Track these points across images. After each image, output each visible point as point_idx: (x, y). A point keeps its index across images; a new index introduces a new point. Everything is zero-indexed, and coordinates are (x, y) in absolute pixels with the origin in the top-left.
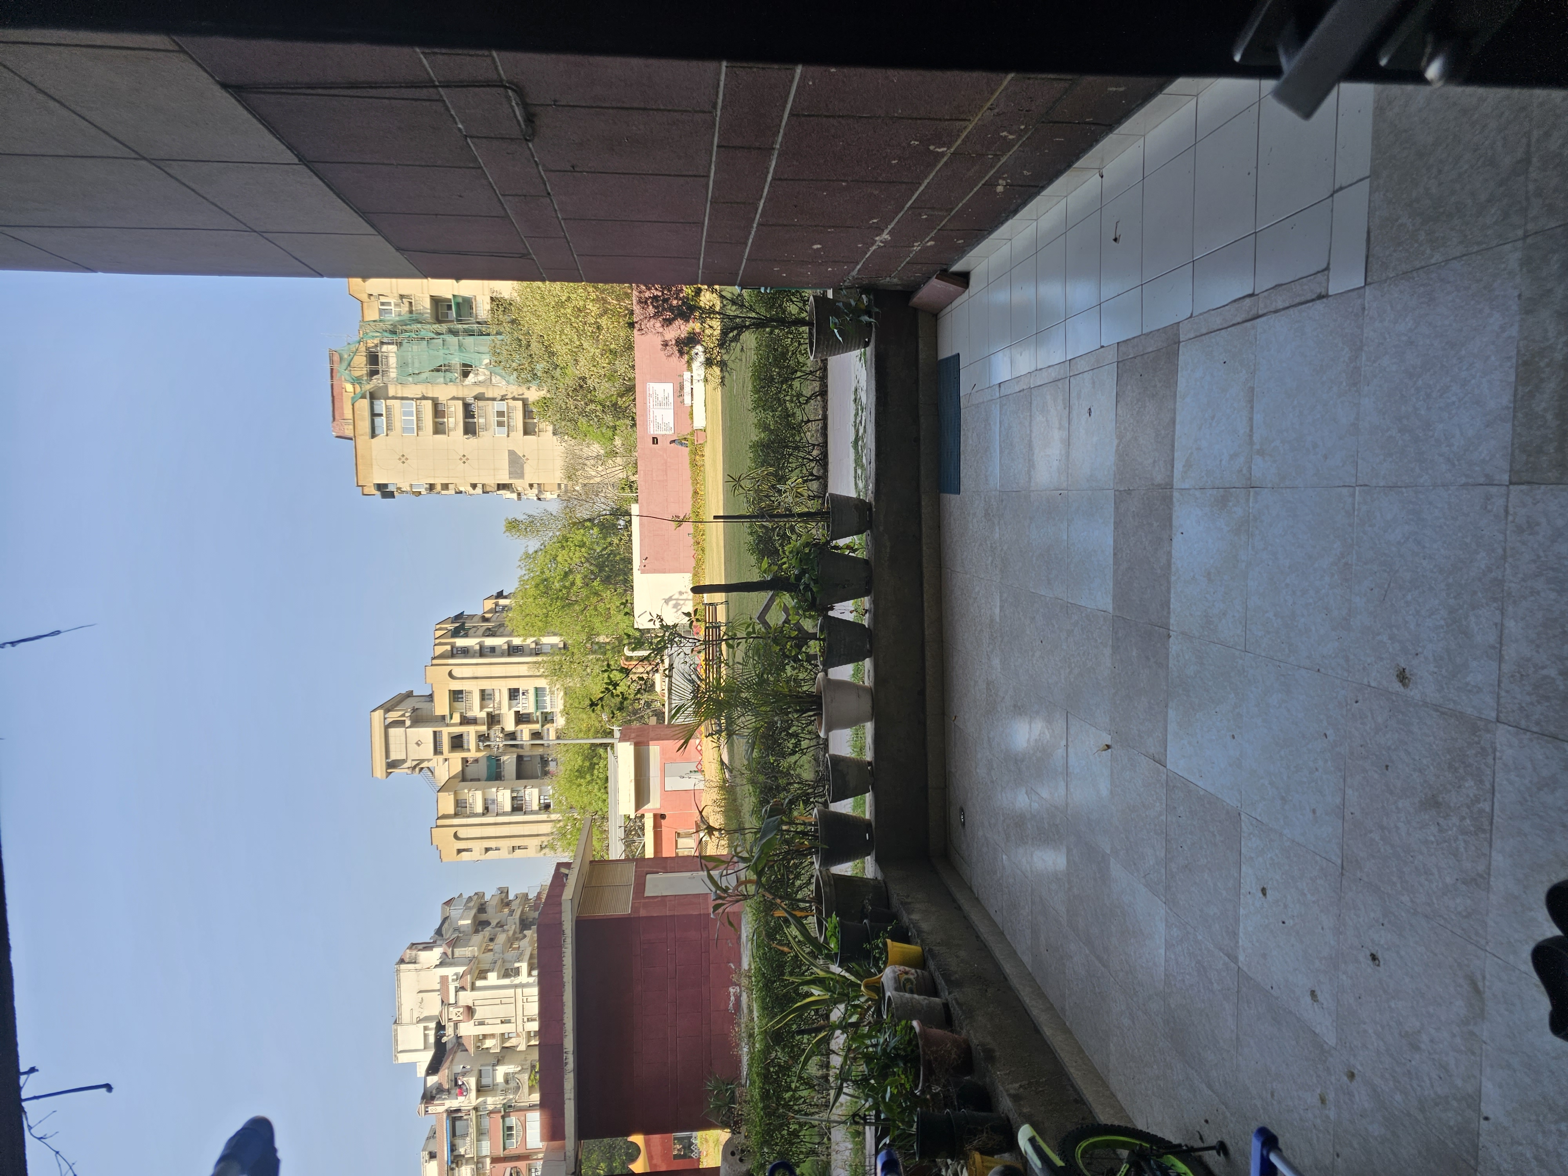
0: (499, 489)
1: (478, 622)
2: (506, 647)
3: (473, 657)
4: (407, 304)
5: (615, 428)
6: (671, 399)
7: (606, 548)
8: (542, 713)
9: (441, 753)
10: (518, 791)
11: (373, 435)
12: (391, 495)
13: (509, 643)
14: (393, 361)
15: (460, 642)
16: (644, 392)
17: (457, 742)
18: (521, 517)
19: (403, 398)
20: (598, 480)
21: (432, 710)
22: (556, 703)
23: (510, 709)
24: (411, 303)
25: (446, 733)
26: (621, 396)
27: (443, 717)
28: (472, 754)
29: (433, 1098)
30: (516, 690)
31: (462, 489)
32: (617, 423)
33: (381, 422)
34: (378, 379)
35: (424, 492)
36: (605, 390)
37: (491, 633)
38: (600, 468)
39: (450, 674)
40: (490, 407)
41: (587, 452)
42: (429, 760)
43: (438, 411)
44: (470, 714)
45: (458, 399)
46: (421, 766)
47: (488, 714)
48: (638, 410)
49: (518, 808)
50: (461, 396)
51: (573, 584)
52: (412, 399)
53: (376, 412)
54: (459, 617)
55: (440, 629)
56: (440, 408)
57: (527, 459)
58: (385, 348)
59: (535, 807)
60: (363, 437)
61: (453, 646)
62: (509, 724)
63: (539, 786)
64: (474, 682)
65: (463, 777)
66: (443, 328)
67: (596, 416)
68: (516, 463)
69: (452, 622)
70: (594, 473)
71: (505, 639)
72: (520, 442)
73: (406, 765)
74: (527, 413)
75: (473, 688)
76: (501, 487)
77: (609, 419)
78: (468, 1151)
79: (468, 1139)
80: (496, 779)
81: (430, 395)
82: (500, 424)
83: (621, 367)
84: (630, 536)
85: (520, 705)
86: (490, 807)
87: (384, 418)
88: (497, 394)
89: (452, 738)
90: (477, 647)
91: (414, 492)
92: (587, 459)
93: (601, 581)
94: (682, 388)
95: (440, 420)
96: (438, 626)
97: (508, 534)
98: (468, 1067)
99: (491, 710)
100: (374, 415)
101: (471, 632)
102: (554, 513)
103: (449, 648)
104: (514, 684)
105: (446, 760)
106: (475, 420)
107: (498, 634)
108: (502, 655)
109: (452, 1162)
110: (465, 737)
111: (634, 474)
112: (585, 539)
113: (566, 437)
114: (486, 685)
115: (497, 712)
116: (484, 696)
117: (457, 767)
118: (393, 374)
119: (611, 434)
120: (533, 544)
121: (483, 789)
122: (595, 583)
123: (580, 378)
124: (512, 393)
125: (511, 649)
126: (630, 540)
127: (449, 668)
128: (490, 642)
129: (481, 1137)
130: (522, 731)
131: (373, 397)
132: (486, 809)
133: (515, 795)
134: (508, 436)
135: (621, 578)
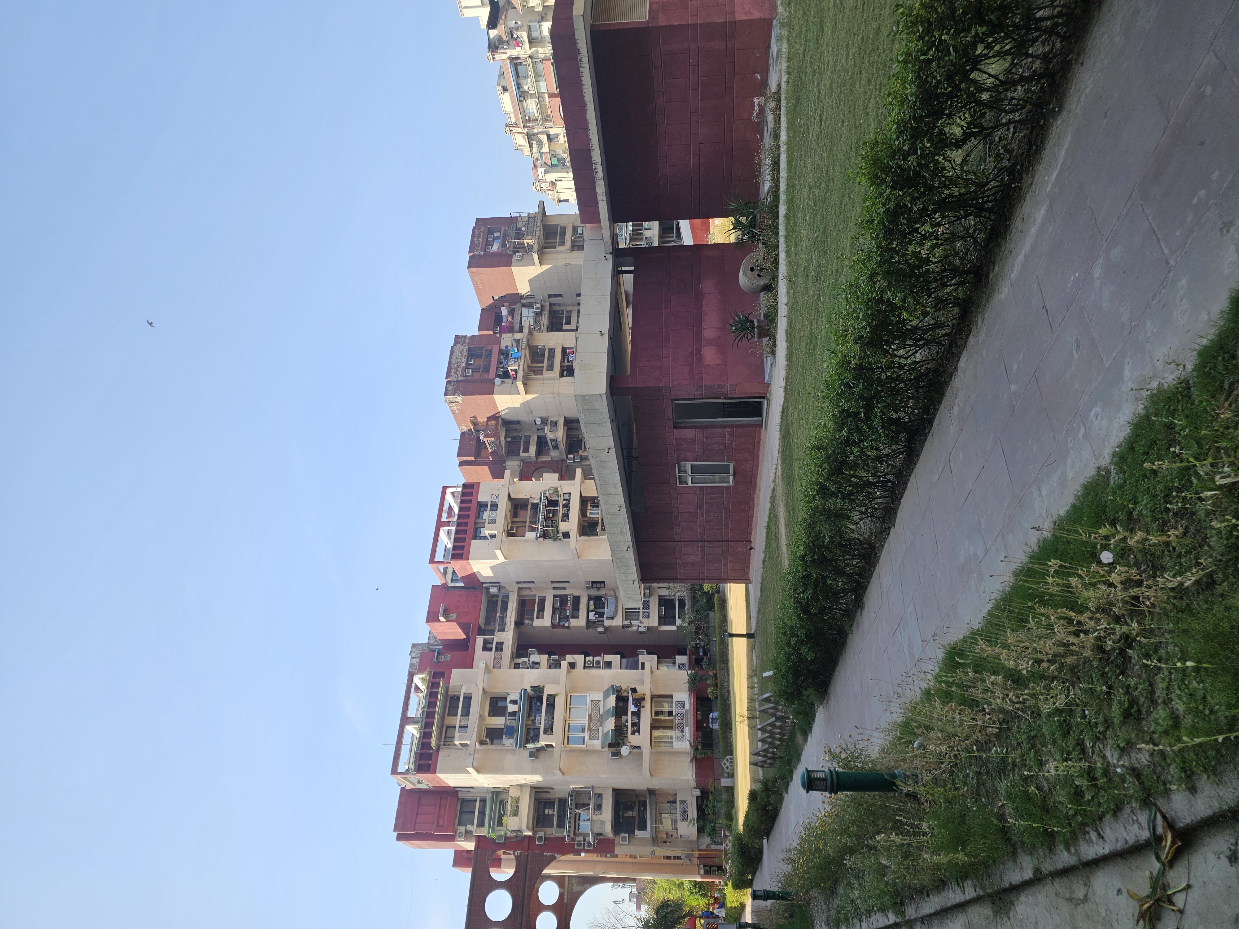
29: (497, 48)
78: (531, 88)
79: (529, 79)
98: (519, 23)
109: (520, 96)
129: (538, 79)
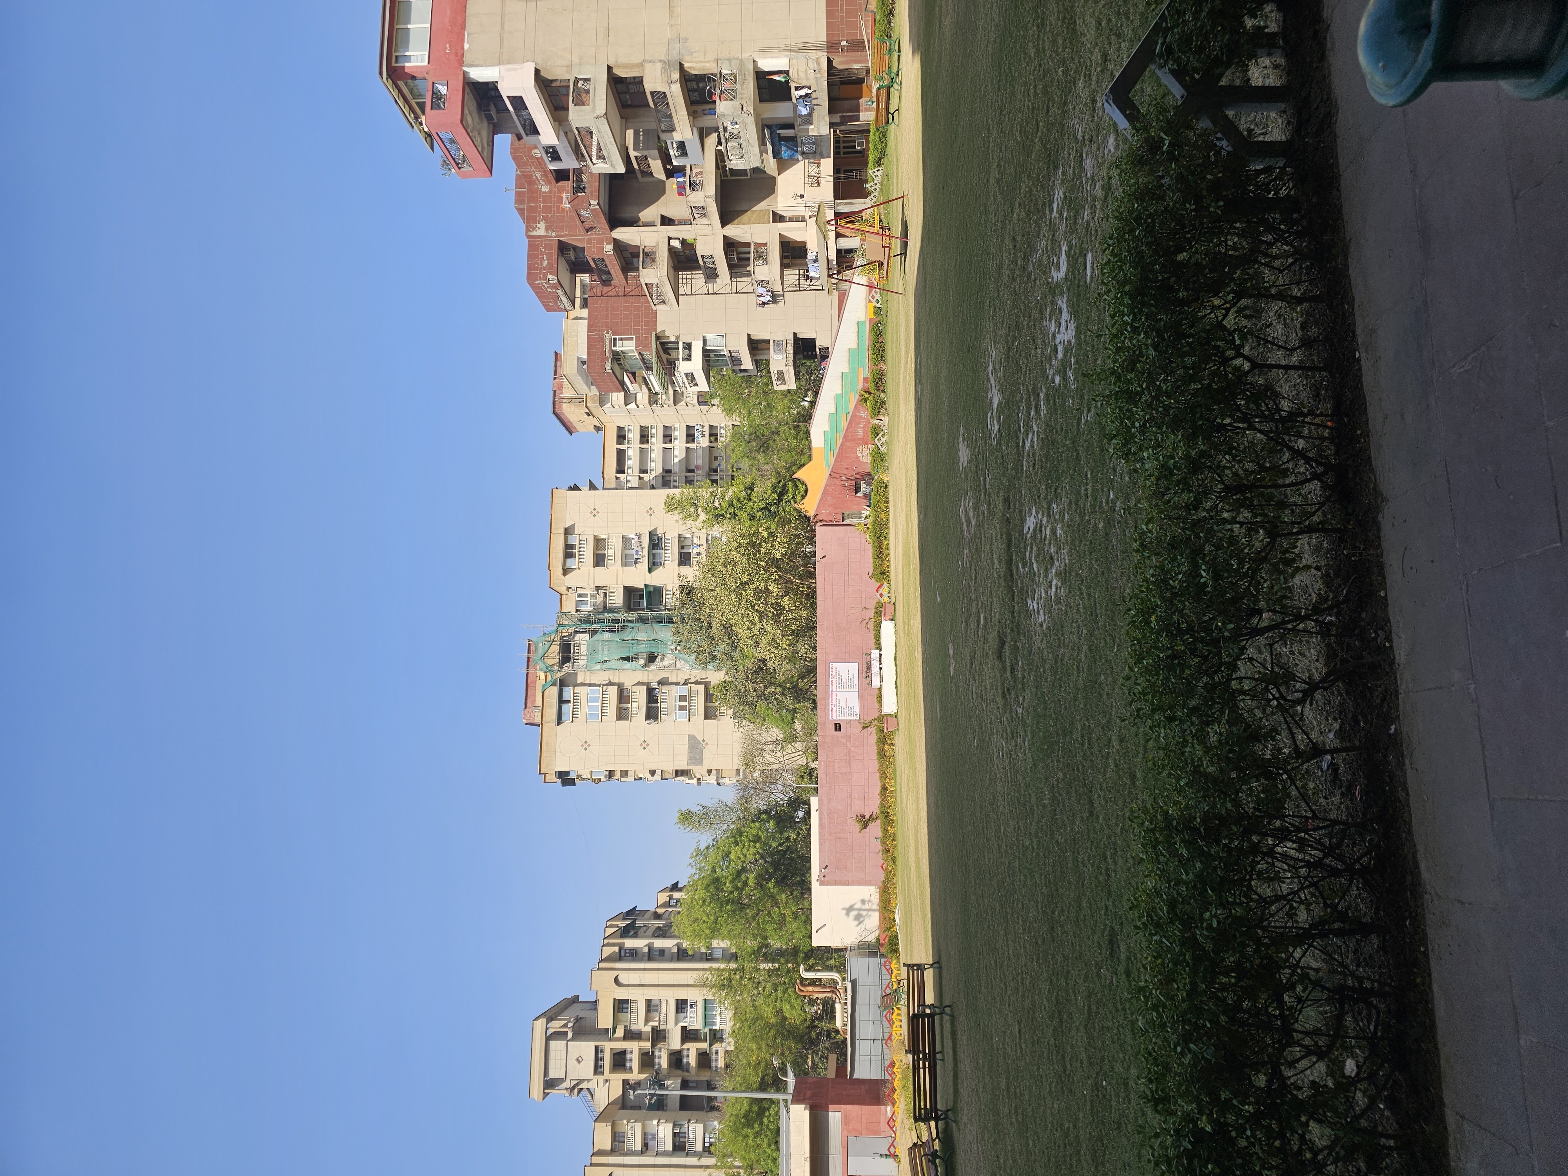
0: (676, 775)
1: (650, 919)
2: (675, 950)
3: (641, 960)
4: (602, 595)
5: (794, 711)
6: (856, 681)
7: (783, 843)
8: (710, 1030)
9: (602, 1073)
10: (681, 1126)
11: (559, 722)
12: (572, 782)
13: (678, 946)
14: (584, 649)
15: (630, 943)
16: (827, 673)
17: (620, 1061)
18: (695, 809)
19: (590, 685)
20: (775, 767)
21: (595, 1020)
22: (725, 1021)
23: (676, 1024)
24: (605, 594)
25: (608, 1047)
26: (802, 677)
27: (607, 1030)
28: (635, 1076)
30: (685, 1002)
31: (640, 776)
32: (797, 706)
33: (567, 708)
34: (569, 667)
35: (602, 778)
36: (784, 670)
37: (662, 933)
38: (779, 754)
39: (616, 980)
40: (673, 692)
41: (766, 737)
42: (589, 1081)
43: (623, 697)
44: (634, 1027)
45: (643, 684)
46: (580, 1087)
47: (653, 1029)
48: (820, 692)
49: (680, 1146)
50: (646, 681)
51: (746, 883)
52: (599, 685)
53: (565, 698)
54: (631, 913)
55: (611, 926)
56: (625, 694)
57: (707, 744)
58: (577, 637)
59: (699, 1147)
60: (549, 724)
61: (621, 947)
62: (675, 1042)
63: (704, 1122)
64: (640, 990)
65: (623, 1104)
66: (634, 615)
67: (776, 699)
68: (695, 748)
69: (624, 919)
70: (772, 760)
71: (676, 941)
72: (700, 726)
73: (566, 1085)
74: (708, 697)
75: (639, 997)
76: (679, 773)
77: (789, 701)
80: (658, 1109)
81: (617, 681)
82: (681, 708)
83: (802, 648)
84: (809, 830)
85: (687, 1020)
86: (650, 1143)
87: (571, 705)
88: (681, 678)
89: (614, 1054)
90: (646, 950)
91: (593, 780)
92: (764, 744)
93: (777, 882)
94: (869, 668)
95: (625, 705)
96: (609, 923)
97: (680, 825)
99: (656, 1024)
100: (561, 701)
101: (641, 931)
102: (729, 804)
103: (617, 949)
104: (682, 994)
105: (607, 1081)
106: (658, 705)
107: (668, 934)
108: (671, 960)
110: (628, 1055)
111: (813, 761)
112: (760, 833)
113: (744, 722)
114: (653, 994)
115: (662, 1027)
116: (651, 1007)
117: (617, 1092)
118: (583, 661)
119: (789, 717)
120: (705, 838)
121: (643, 1121)
122: (770, 885)
123: (760, 660)
124: (695, 677)
125: (681, 952)
126: (809, 834)
127: (615, 973)
128: (659, 943)
130: (688, 1050)
131: (562, 684)
132: (645, 1145)
133: (677, 1130)
134: (689, 720)
135: (798, 879)
